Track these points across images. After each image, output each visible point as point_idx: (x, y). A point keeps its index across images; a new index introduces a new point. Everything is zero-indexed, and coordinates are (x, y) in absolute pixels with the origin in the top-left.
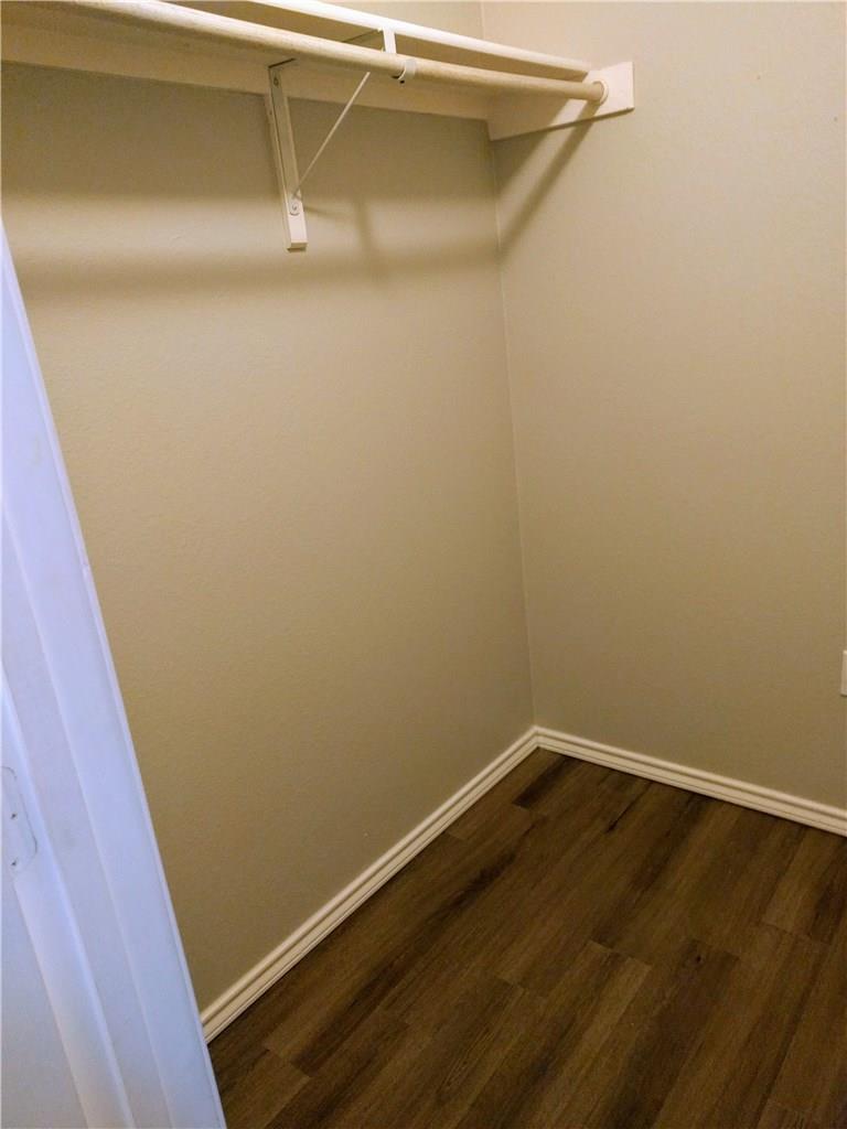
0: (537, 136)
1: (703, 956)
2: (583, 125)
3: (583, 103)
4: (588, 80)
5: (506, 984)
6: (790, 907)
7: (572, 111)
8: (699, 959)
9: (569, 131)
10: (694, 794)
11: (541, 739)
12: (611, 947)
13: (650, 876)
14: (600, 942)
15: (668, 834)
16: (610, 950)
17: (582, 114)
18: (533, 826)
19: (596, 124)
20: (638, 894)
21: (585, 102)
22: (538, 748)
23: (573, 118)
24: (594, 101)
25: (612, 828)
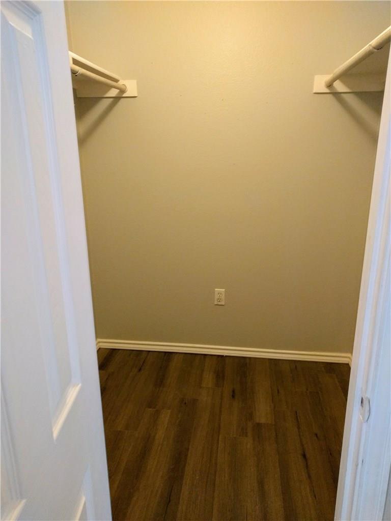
0: (98, 99)
1: (187, 402)
2: (117, 99)
3: (117, 91)
4: (119, 83)
5: (120, 431)
6: (209, 380)
7: (113, 93)
8: (185, 403)
9: (112, 99)
10: (165, 352)
11: (101, 344)
12: (154, 408)
13: (160, 382)
14: (150, 408)
15: (161, 368)
16: (155, 410)
17: (117, 94)
18: (109, 376)
19: (122, 99)
20: (158, 389)
21: (118, 90)
22: (100, 348)
23: (114, 96)
24: (122, 91)
25: (140, 370)
